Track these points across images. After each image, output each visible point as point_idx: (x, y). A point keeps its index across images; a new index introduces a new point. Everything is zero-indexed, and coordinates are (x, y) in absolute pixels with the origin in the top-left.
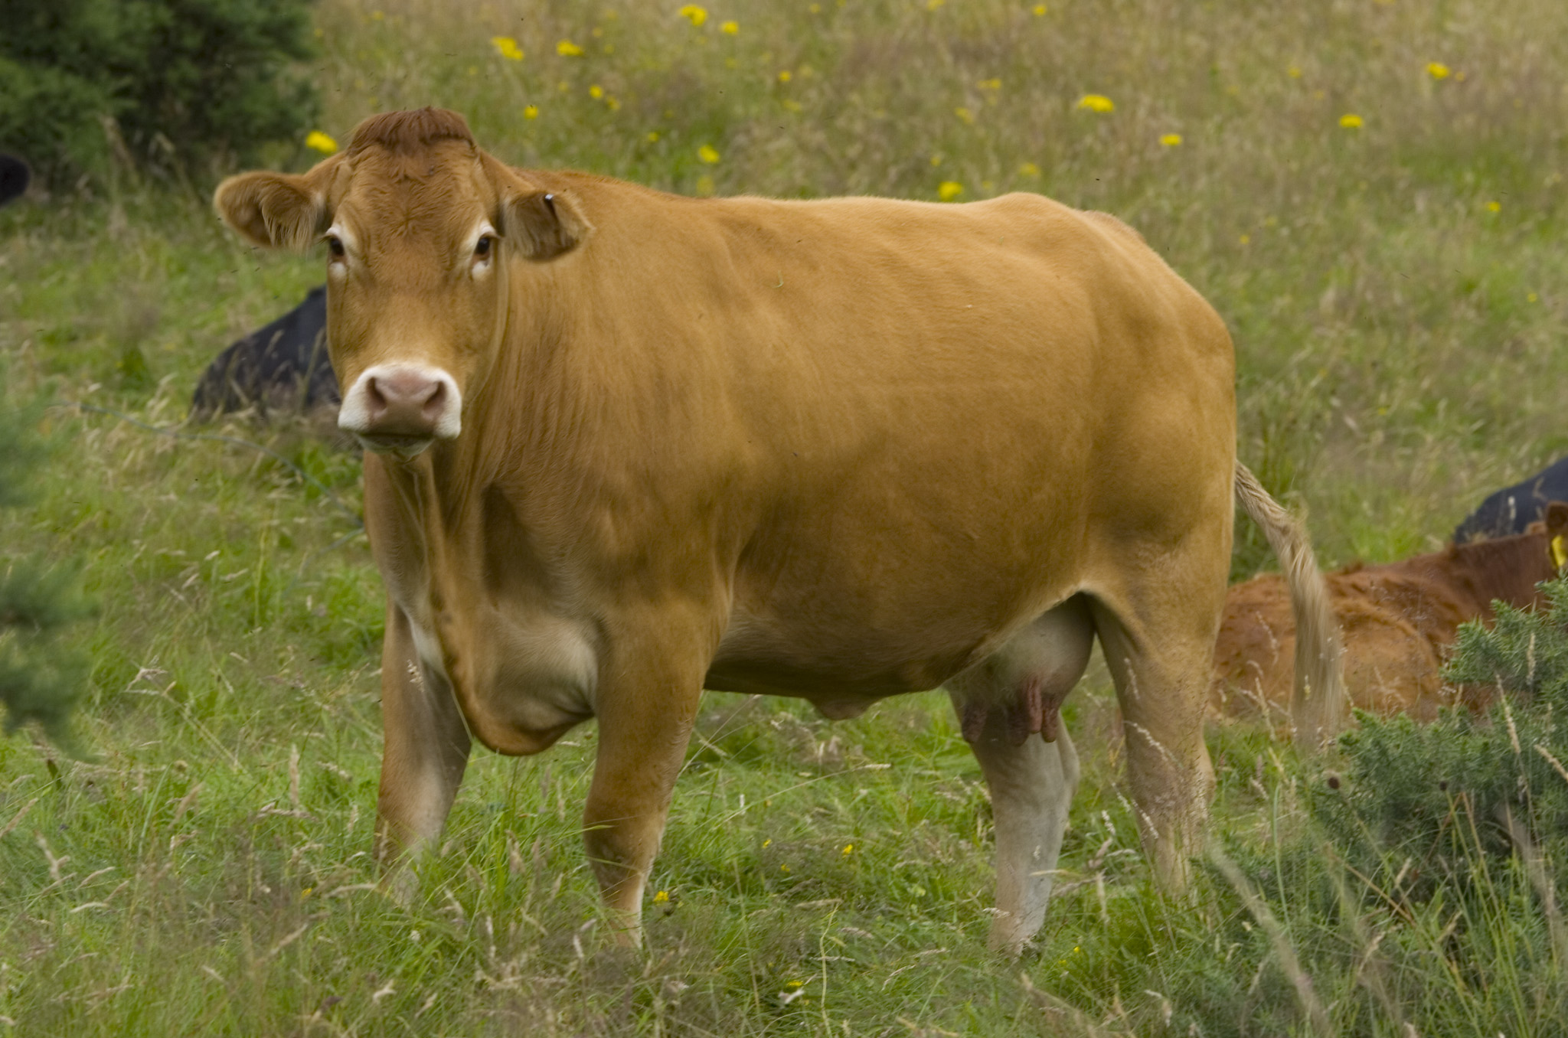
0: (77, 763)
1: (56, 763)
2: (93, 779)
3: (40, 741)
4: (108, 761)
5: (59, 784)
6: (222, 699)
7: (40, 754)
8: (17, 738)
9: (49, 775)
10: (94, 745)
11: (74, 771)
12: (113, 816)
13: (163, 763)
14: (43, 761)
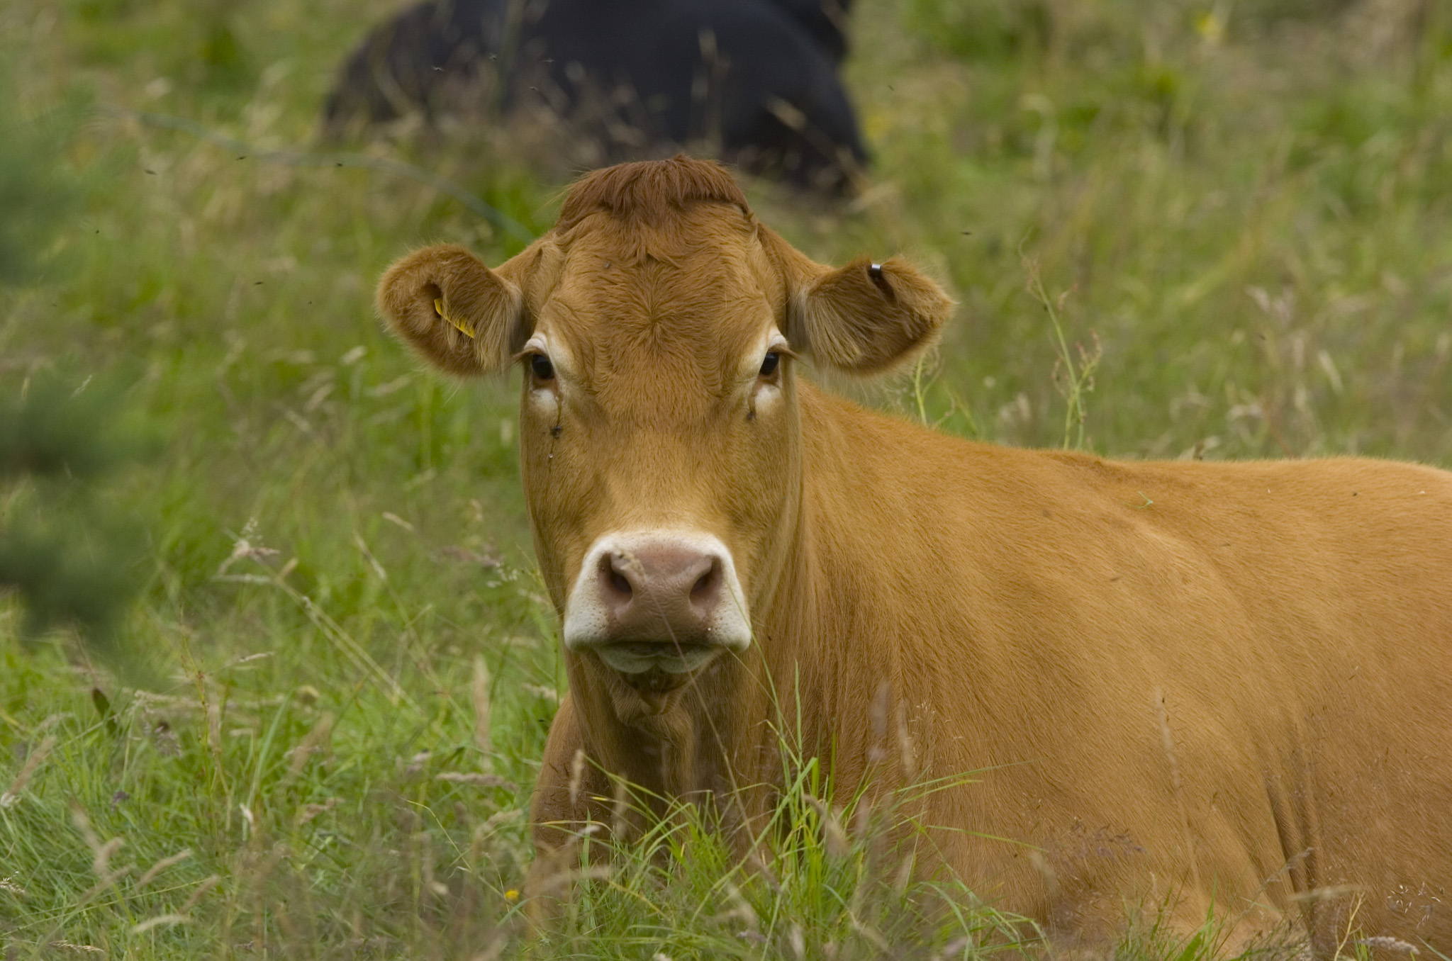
0: (139, 693)
1: (106, 693)
2: (168, 718)
3: (81, 659)
4: (189, 689)
5: (112, 726)
6: (373, 587)
7: (81, 679)
8: (45, 656)
9: (95, 712)
10: (168, 665)
11: (137, 703)
12: (201, 778)
13: (278, 691)
14: (86, 691)
